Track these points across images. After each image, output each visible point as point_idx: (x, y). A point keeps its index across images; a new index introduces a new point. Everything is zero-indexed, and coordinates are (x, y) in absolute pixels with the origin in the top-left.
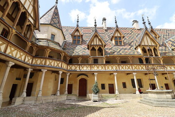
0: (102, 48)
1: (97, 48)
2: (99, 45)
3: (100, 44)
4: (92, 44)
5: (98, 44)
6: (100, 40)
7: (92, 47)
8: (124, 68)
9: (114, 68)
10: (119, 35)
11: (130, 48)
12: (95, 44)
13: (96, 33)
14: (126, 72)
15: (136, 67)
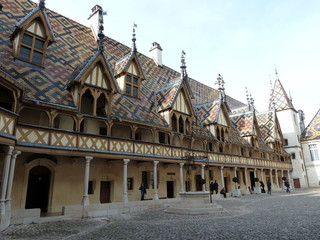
0: (107, 97)
1: (96, 95)
2: (101, 89)
3: (105, 86)
4: (88, 81)
5: (99, 85)
6: (105, 76)
7: (85, 89)
8: (142, 150)
9: (126, 148)
10: (135, 73)
11: (151, 108)
12: (94, 83)
13: (100, 57)
14: (144, 159)
15: (159, 151)
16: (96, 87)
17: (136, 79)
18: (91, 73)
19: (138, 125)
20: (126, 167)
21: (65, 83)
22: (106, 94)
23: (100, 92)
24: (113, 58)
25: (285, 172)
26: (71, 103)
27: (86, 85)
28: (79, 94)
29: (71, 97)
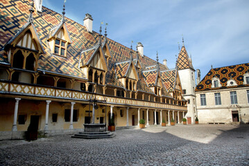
0: (35, 56)
1: (26, 55)
2: (30, 50)
3: (33, 48)
4: (19, 44)
5: (29, 47)
6: (34, 41)
7: (17, 50)
8: (62, 94)
10: (63, 38)
11: (74, 64)
12: (24, 46)
14: (64, 101)
15: (76, 95)
16: (25, 49)
17: (64, 43)
18: (22, 38)
19: (59, 77)
20: (48, 106)
21: (3, 45)
22: (34, 54)
23: (29, 53)
24: (49, 25)
25: (181, 113)
26: (6, 60)
27: (17, 47)
28: (12, 54)
29: (7, 56)
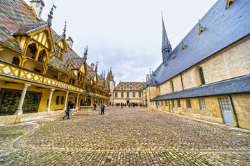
0: (47, 53)
1: (39, 49)
2: (44, 46)
3: (47, 46)
4: (35, 38)
5: (43, 44)
6: (48, 40)
7: (32, 42)
8: (62, 85)
9: (53, 83)
10: (62, 47)
12: (39, 41)
13: (47, 28)
15: (70, 87)
16: (40, 44)
17: (62, 50)
18: (38, 34)
19: (62, 73)
22: (46, 50)
23: (43, 48)
26: (17, 47)
27: (33, 39)
28: (26, 43)
29: (17, 42)
